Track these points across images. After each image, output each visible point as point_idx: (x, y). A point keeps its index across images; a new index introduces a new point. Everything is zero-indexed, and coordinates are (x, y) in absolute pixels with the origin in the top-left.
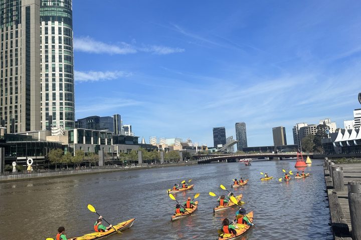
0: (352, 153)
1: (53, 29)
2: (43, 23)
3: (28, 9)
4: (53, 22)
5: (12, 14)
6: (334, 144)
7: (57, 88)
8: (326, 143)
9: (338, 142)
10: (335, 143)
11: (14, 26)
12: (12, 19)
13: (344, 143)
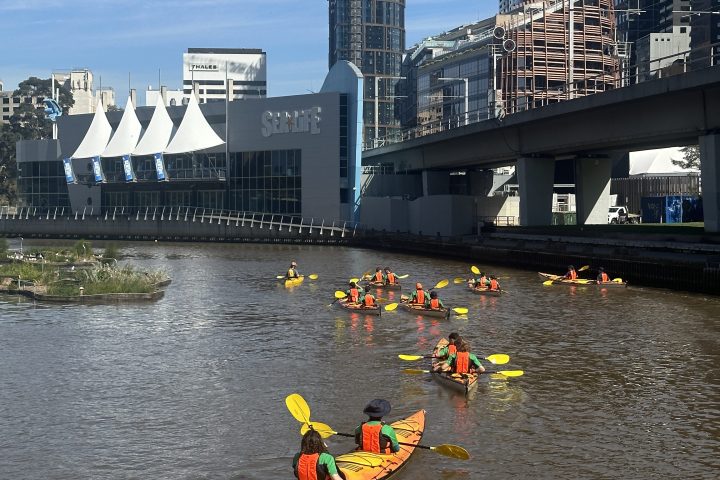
0: (142, 221)
6: (68, 169)
8: (35, 164)
9: (88, 163)
10: (76, 163)
13: (112, 165)
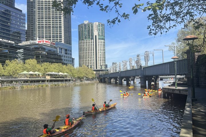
1: (102, 42)
2: (99, 40)
3: (96, 36)
4: (102, 40)
5: (90, 36)
7: (103, 58)
11: (91, 40)
12: (90, 38)
